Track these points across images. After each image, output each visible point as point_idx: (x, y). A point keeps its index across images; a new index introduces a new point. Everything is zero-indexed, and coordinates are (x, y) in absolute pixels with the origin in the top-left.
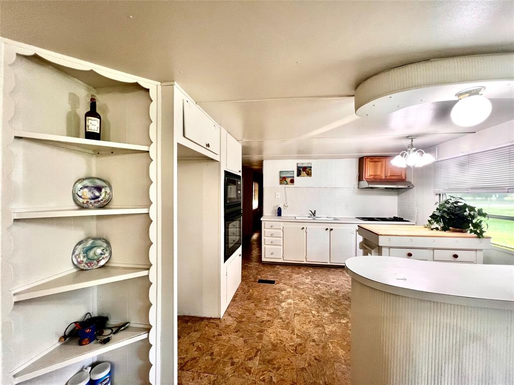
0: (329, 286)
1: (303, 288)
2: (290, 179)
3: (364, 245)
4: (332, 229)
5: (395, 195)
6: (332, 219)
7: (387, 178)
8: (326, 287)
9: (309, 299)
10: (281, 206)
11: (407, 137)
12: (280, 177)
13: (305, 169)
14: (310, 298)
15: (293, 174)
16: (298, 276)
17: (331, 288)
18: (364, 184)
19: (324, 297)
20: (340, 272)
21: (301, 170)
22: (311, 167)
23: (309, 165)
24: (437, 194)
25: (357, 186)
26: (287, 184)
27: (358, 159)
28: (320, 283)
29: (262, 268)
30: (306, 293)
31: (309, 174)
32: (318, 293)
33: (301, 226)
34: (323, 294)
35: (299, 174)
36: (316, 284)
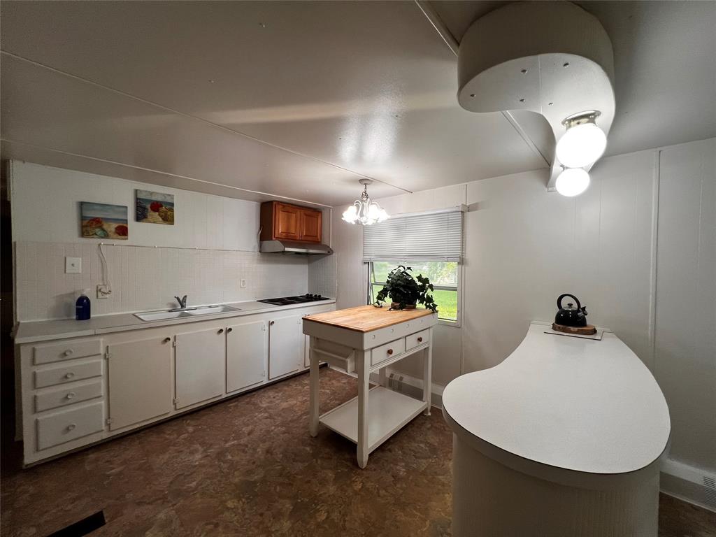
0: (247, 446)
1: (198, 485)
2: (114, 226)
3: (317, 350)
4: (230, 329)
5: (304, 264)
6: (220, 309)
7: (303, 239)
8: (244, 451)
9: (228, 509)
10: (89, 292)
11: (361, 181)
12: (82, 218)
13: (156, 206)
14: (230, 504)
15: (126, 213)
16: (166, 456)
17: (255, 450)
18: (275, 245)
19: (255, 482)
20: (248, 403)
21: (148, 206)
22: (172, 204)
23: (168, 200)
24: (365, 263)
25: (257, 249)
26: (106, 236)
27: (259, 204)
28: (227, 450)
29: (31, 489)
30: (212, 497)
31: (168, 219)
32: (237, 479)
33: (163, 334)
34: (249, 472)
35: (141, 216)
36: (220, 455)
